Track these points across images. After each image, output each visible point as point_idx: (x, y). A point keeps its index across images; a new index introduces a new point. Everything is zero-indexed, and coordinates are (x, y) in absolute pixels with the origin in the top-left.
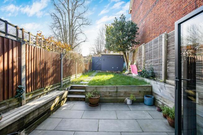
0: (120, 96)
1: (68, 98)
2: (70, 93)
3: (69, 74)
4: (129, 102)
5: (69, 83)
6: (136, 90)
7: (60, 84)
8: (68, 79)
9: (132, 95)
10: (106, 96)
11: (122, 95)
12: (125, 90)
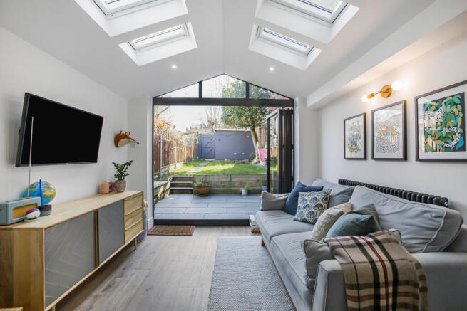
0: (234, 187)
1: (171, 190)
2: (172, 185)
3: (167, 163)
4: (244, 191)
5: (169, 174)
6: (253, 179)
7: (159, 174)
8: (167, 169)
9: (247, 185)
10: (218, 186)
11: (237, 184)
12: (240, 179)
